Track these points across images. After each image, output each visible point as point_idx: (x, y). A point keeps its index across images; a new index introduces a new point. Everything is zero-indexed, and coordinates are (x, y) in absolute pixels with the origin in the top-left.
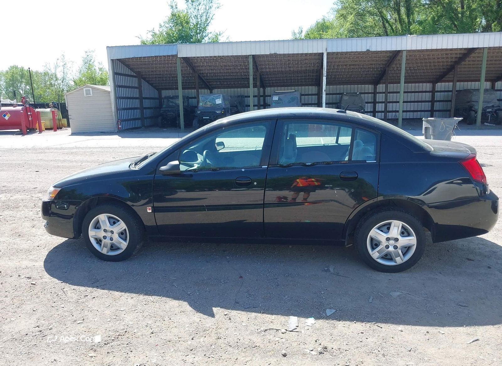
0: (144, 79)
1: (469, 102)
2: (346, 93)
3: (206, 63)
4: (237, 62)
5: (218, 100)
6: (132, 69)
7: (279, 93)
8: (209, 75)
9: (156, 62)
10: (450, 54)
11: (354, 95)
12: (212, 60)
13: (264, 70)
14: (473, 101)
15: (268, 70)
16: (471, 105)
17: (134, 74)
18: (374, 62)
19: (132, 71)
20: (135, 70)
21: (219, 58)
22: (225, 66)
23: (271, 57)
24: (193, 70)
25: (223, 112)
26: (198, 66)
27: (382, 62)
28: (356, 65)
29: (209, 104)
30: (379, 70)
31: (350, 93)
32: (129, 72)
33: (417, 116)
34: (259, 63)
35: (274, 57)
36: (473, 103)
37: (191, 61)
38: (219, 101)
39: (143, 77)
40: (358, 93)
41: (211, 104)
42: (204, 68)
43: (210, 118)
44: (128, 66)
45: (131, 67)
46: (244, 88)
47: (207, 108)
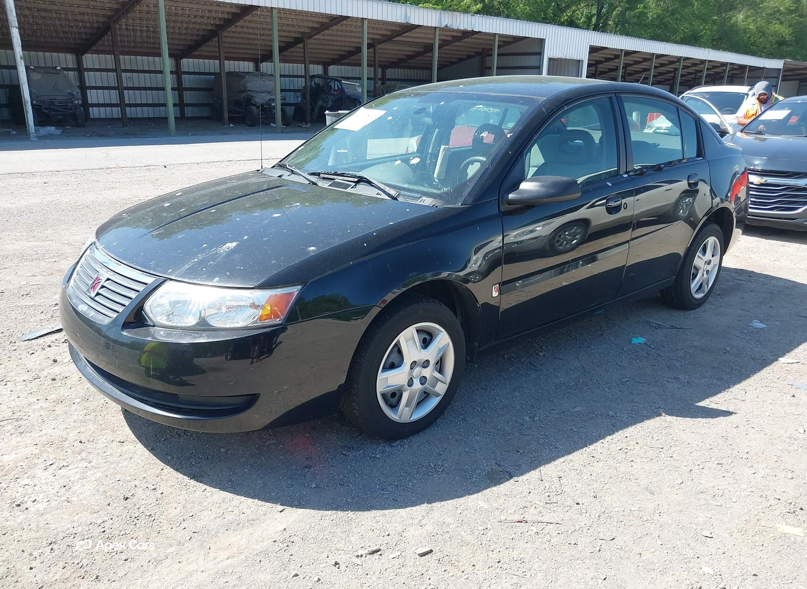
1: (243, 92)
2: (34, 67)
10: (214, 12)
11: (54, 71)
14: (249, 91)
16: (249, 97)
18: (89, 11)
27: (104, 12)
28: (50, 11)
30: (95, 25)
31: (46, 67)
33: (160, 113)
36: (249, 93)
40: (59, 68)
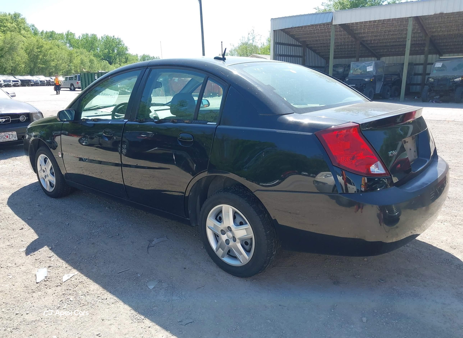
0: (311, 48)
3: (367, 30)
4: (401, 26)
5: (370, 67)
6: (297, 39)
7: (445, 59)
8: (373, 42)
9: (317, 31)
12: (372, 26)
13: (436, 34)
15: (440, 34)
17: (298, 44)
19: (297, 41)
20: (301, 40)
21: (381, 24)
22: (390, 31)
23: (442, 18)
24: (355, 38)
25: (371, 80)
26: (360, 33)
29: (359, 72)
32: (293, 42)
34: (427, 26)
35: (446, 17)
37: (351, 28)
38: (370, 69)
39: (309, 46)
41: (361, 71)
42: (365, 35)
43: (356, 86)
44: (293, 36)
45: (296, 37)
46: (416, 55)
47: (357, 76)
